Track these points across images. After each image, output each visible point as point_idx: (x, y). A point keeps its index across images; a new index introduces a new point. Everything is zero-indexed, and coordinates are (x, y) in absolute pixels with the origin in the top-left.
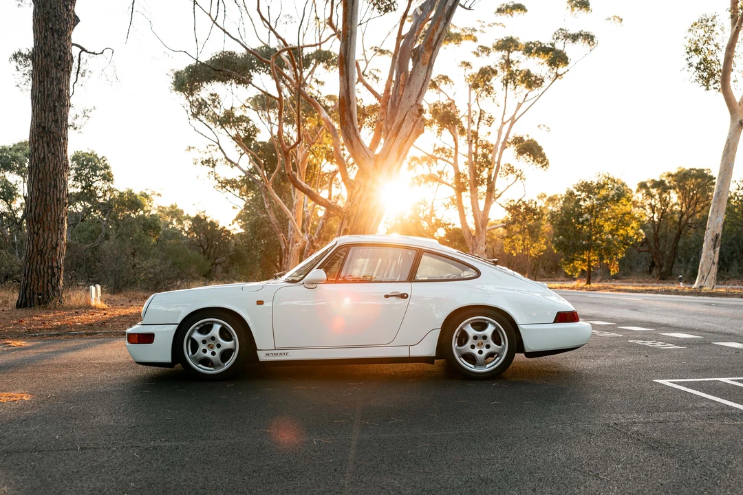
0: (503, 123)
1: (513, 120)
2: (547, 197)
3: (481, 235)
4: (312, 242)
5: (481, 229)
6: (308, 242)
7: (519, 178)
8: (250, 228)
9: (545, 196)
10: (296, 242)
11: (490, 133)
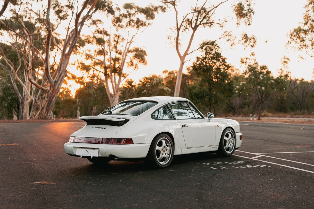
0: (128, 43)
1: (131, 42)
2: (169, 72)
3: (116, 96)
4: (35, 100)
5: (116, 93)
6: (34, 101)
7: (137, 68)
8: (2, 91)
9: (167, 71)
10: (28, 99)
11: (122, 46)
